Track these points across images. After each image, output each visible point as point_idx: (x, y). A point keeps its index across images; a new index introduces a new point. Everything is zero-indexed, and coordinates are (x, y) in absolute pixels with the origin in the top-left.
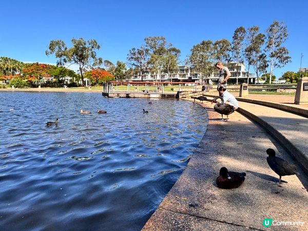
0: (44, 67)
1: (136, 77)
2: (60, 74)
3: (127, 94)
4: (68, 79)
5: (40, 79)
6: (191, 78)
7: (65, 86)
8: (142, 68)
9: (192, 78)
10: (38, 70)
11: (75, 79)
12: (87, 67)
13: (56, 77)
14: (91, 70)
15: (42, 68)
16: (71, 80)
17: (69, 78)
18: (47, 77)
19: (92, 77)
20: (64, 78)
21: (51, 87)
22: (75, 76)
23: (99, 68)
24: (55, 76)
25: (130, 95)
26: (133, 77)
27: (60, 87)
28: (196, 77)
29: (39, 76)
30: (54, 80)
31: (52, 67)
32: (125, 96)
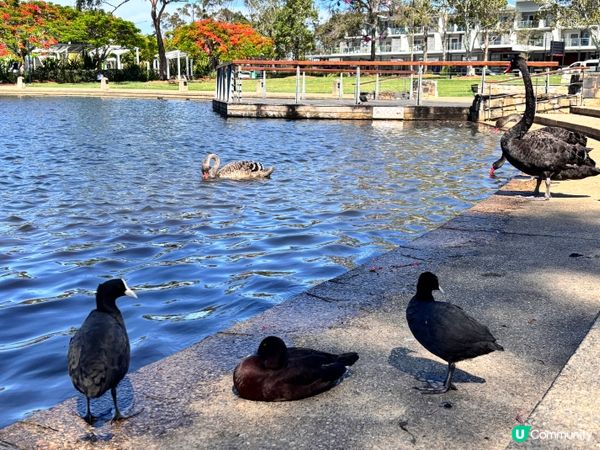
0: (36, 13)
1: (356, 44)
2: (91, 36)
3: (292, 107)
4: (115, 53)
5: (25, 53)
6: (563, 44)
7: (101, 77)
8: (375, 10)
9: (568, 48)
10: (16, 23)
11: (138, 54)
12: (185, 12)
13: (75, 44)
14: (197, 19)
15: (29, 16)
16: (126, 58)
17: (120, 51)
18: (47, 46)
19: (195, 45)
20: (101, 52)
21: (59, 81)
22: (139, 42)
23: (226, 13)
24: (74, 42)
25: (301, 110)
26: (343, 45)
27: (87, 81)
28: (585, 43)
29: (19, 43)
30: (71, 56)
31: (63, 11)
32: (283, 111)
